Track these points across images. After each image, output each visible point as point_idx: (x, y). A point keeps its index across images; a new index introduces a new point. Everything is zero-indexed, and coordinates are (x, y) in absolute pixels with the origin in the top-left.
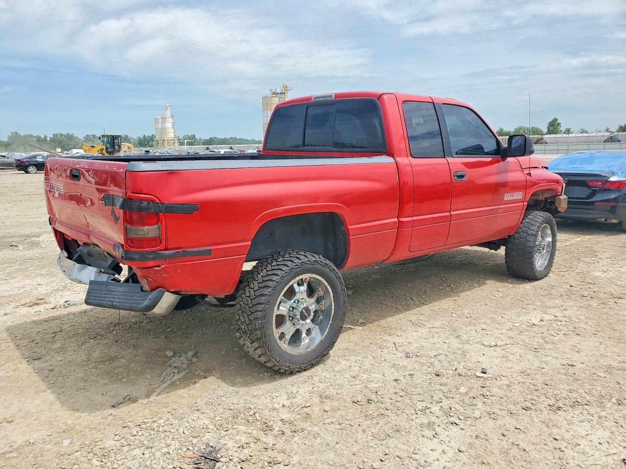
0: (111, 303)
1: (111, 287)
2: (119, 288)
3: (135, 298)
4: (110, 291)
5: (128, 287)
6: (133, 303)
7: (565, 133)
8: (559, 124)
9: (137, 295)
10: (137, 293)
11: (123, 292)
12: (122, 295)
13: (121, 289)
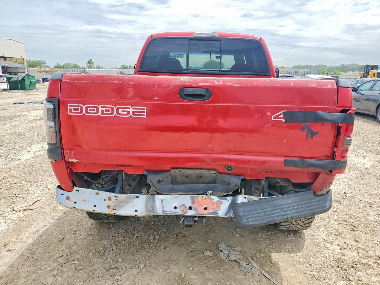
0: (285, 217)
1: (274, 202)
2: (286, 201)
3: (313, 204)
4: (275, 207)
5: (297, 196)
6: (315, 209)
7: (96, 68)
8: (93, 62)
9: (314, 200)
10: (313, 199)
11: (295, 202)
12: (295, 206)
13: (289, 202)
